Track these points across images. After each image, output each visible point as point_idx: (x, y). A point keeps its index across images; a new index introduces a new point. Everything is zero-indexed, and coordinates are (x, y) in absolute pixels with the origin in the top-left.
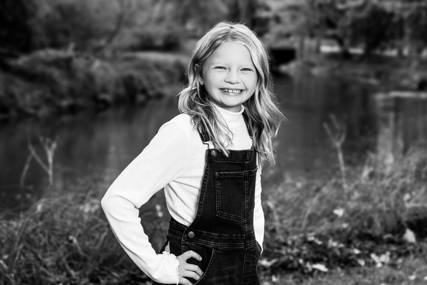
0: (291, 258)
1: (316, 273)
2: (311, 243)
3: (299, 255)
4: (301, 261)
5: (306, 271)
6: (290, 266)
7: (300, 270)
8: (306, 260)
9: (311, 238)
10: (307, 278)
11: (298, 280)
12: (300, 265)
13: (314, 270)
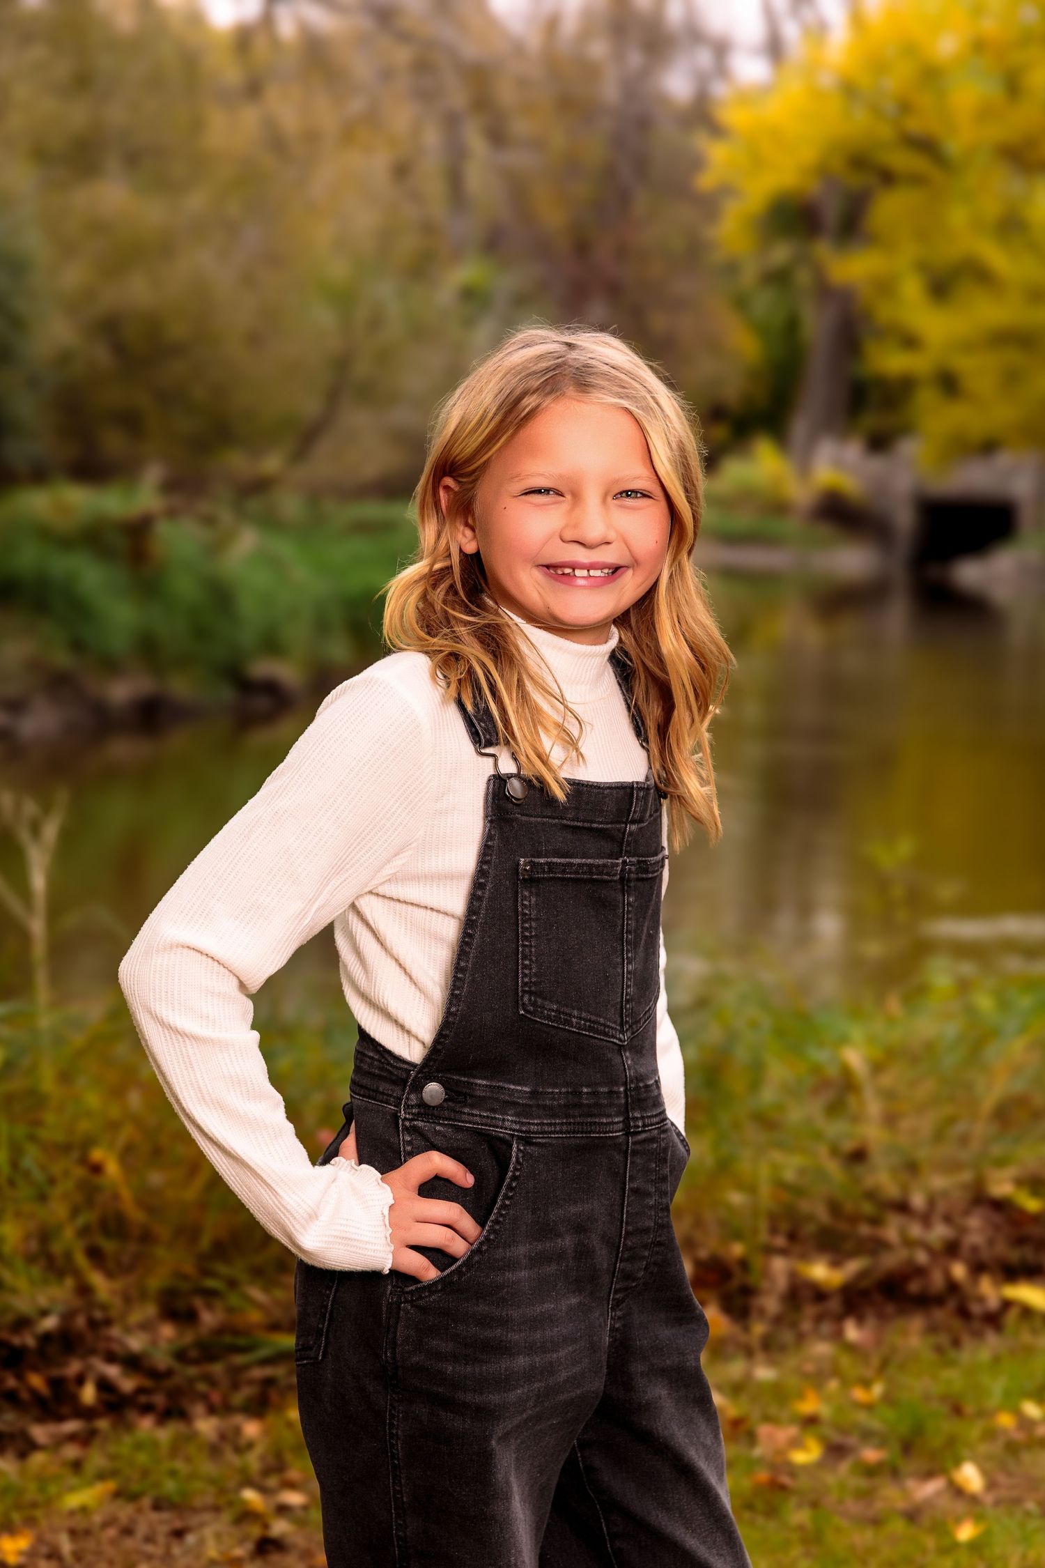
0: (922, 1257)
1: (1012, 1317)
2: (1000, 1205)
3: (952, 1249)
4: (959, 1271)
5: (975, 1309)
6: (914, 1287)
7: (952, 1304)
8: (978, 1268)
9: (1002, 1187)
10: (978, 1335)
11: (944, 1339)
12: (953, 1287)
13: (1007, 1304)
